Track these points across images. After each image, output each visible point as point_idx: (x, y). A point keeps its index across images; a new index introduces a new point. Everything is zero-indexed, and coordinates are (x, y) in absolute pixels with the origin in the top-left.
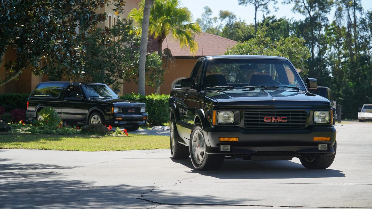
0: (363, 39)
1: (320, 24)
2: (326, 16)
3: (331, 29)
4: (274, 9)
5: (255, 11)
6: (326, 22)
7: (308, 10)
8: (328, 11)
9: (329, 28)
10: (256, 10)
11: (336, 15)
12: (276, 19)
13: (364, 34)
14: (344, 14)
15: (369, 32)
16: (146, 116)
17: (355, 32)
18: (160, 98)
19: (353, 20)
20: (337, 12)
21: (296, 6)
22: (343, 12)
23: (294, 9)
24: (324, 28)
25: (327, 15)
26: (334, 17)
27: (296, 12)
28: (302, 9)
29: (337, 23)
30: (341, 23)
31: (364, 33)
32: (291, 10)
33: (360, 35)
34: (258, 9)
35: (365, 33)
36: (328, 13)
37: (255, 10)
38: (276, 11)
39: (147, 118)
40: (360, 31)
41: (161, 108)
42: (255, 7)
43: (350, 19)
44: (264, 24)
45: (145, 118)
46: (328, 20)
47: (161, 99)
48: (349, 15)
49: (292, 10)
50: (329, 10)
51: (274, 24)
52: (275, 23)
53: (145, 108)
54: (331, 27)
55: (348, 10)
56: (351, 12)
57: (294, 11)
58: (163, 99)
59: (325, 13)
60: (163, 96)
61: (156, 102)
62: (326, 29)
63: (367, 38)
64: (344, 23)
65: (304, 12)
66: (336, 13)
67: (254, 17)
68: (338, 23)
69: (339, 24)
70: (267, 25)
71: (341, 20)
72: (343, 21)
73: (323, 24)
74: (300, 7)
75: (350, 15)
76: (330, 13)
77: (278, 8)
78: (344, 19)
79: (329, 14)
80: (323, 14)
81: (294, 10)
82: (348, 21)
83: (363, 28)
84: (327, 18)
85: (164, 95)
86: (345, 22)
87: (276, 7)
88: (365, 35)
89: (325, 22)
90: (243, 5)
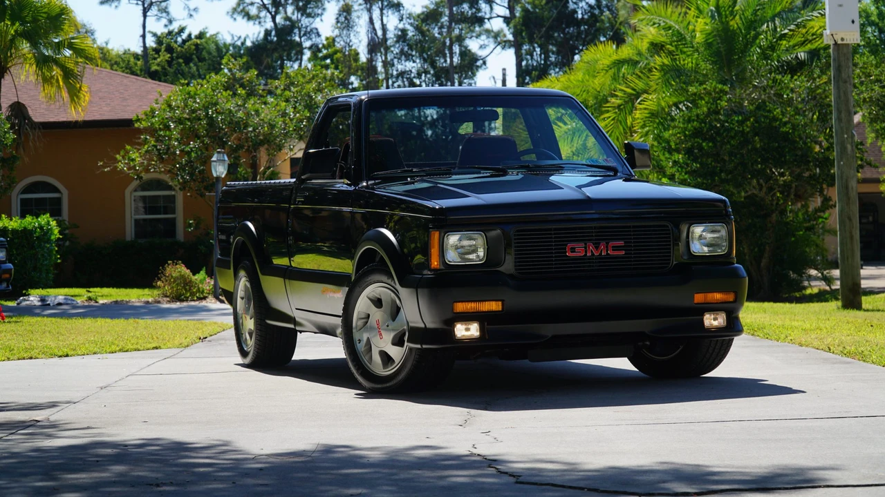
0: (405, 80)
1: (300, 44)
2: (313, 26)
3: (325, 58)
4: (187, 12)
5: (142, 19)
6: (314, 40)
7: (270, 13)
8: (318, 14)
9: (320, 55)
10: (145, 16)
11: (338, 22)
12: (190, 35)
13: (406, 66)
14: (357, 20)
15: (418, 61)
16: (9, 271)
17: (386, 64)
18: (23, 226)
19: (380, 33)
20: (340, 15)
21: (239, 5)
22: (354, 15)
23: (235, 10)
24: (307, 54)
25: (317, 23)
26: (333, 28)
27: (239, 18)
28: (253, 11)
29: (342, 43)
30: (350, 41)
31: (407, 63)
32: (228, 13)
33: (397, 71)
34: (148, 14)
35: (409, 65)
36: (318, 19)
37: (142, 15)
38: (191, 15)
39: (11, 275)
40: (396, 61)
41: (25, 249)
42: (141, 7)
43: (374, 29)
44: (163, 50)
45: (7, 276)
46: (318, 35)
47: (25, 228)
48: (371, 21)
49: (231, 13)
50: (320, 11)
51: (186, 47)
52: (187, 44)
53: (5, 250)
54: (325, 52)
55: (369, 10)
56: (376, 13)
57: (235, 16)
58: (30, 227)
59: (311, 20)
60: (29, 219)
61: (12, 235)
62: (314, 57)
63: (413, 75)
64: (360, 42)
65: (258, 17)
66: (337, 19)
67: (141, 33)
68: (344, 41)
69: (346, 43)
70: (170, 49)
71: (352, 35)
72: (354, 35)
73: (307, 44)
74: (250, 7)
75: (375, 21)
76: (323, 17)
77: (195, 10)
78: (357, 32)
79: (322, 20)
80: (305, 21)
81: (233, 13)
82: (370, 35)
83: (402, 52)
84: (317, 29)
85: (31, 217)
86: (360, 39)
87: (192, 7)
88: (407, 69)
89: (311, 39)
90: (110, 5)
